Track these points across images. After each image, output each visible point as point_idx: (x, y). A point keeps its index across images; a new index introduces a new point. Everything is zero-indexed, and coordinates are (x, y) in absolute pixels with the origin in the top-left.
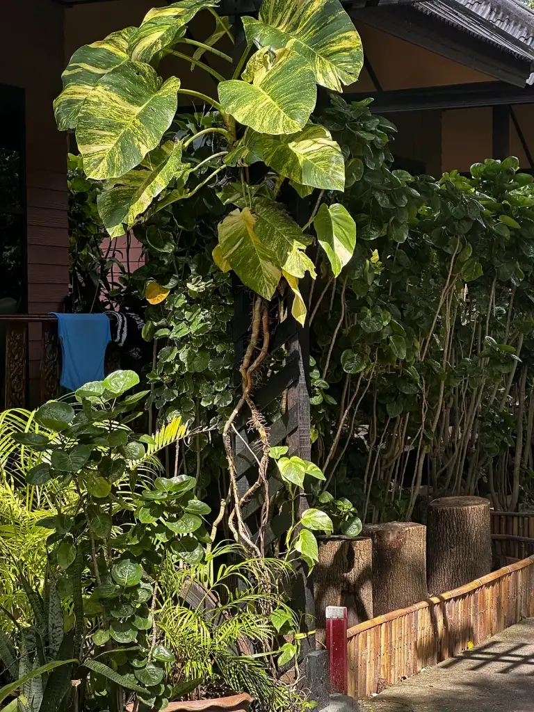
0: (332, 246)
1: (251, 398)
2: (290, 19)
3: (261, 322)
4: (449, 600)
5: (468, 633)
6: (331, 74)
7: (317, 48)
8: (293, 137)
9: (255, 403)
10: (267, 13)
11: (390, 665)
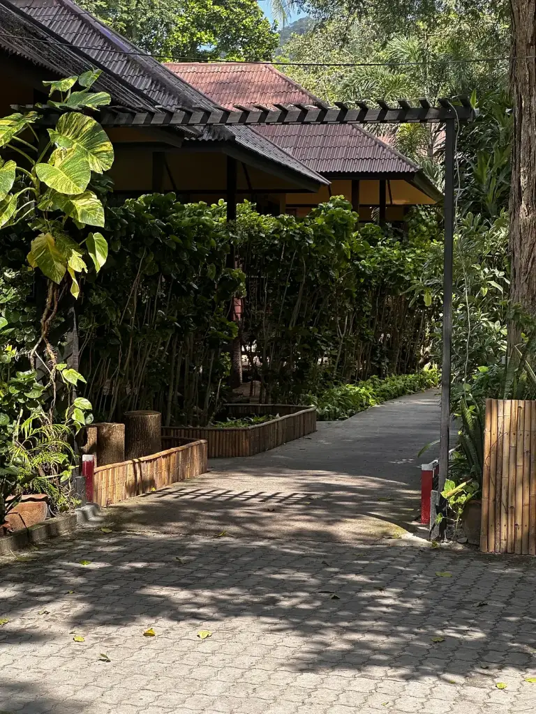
0: (95, 255)
1: (46, 337)
2: (73, 132)
3: (53, 295)
4: (143, 462)
5: (152, 483)
6: (96, 164)
7: (89, 149)
8: (74, 197)
9: (49, 340)
10: (60, 128)
11: (113, 493)
